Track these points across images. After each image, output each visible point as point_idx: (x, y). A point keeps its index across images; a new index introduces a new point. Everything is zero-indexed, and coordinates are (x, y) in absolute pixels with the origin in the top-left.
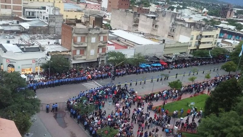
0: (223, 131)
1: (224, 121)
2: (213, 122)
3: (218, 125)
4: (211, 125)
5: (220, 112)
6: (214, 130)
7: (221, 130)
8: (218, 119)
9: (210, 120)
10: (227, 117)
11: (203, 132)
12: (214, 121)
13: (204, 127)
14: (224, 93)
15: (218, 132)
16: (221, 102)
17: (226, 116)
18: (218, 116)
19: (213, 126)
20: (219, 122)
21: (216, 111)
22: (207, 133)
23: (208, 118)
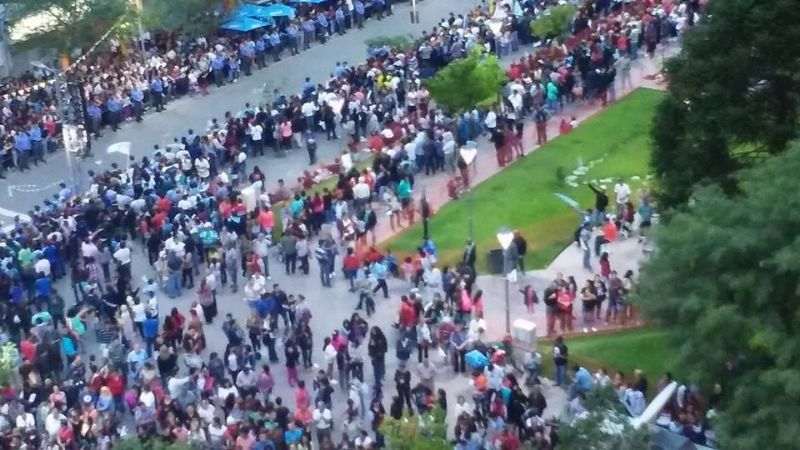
0: (775, 267)
1: (767, 211)
2: (712, 231)
3: (742, 239)
4: (705, 253)
5: (741, 167)
6: (725, 277)
7: (761, 264)
8: (737, 208)
9: (694, 225)
10: (779, 181)
11: (673, 301)
12: (716, 222)
13: (668, 275)
14: (740, 51)
15: (748, 278)
16: (733, 111)
17: (771, 176)
18: (731, 189)
19: (716, 255)
20: (742, 221)
21: (718, 167)
22: (692, 302)
23: (680, 216)
